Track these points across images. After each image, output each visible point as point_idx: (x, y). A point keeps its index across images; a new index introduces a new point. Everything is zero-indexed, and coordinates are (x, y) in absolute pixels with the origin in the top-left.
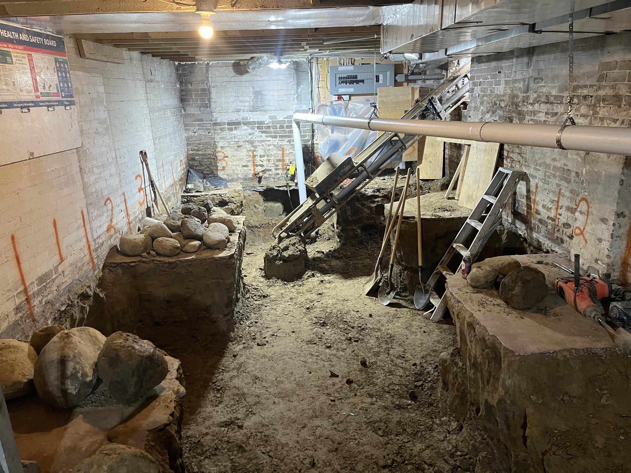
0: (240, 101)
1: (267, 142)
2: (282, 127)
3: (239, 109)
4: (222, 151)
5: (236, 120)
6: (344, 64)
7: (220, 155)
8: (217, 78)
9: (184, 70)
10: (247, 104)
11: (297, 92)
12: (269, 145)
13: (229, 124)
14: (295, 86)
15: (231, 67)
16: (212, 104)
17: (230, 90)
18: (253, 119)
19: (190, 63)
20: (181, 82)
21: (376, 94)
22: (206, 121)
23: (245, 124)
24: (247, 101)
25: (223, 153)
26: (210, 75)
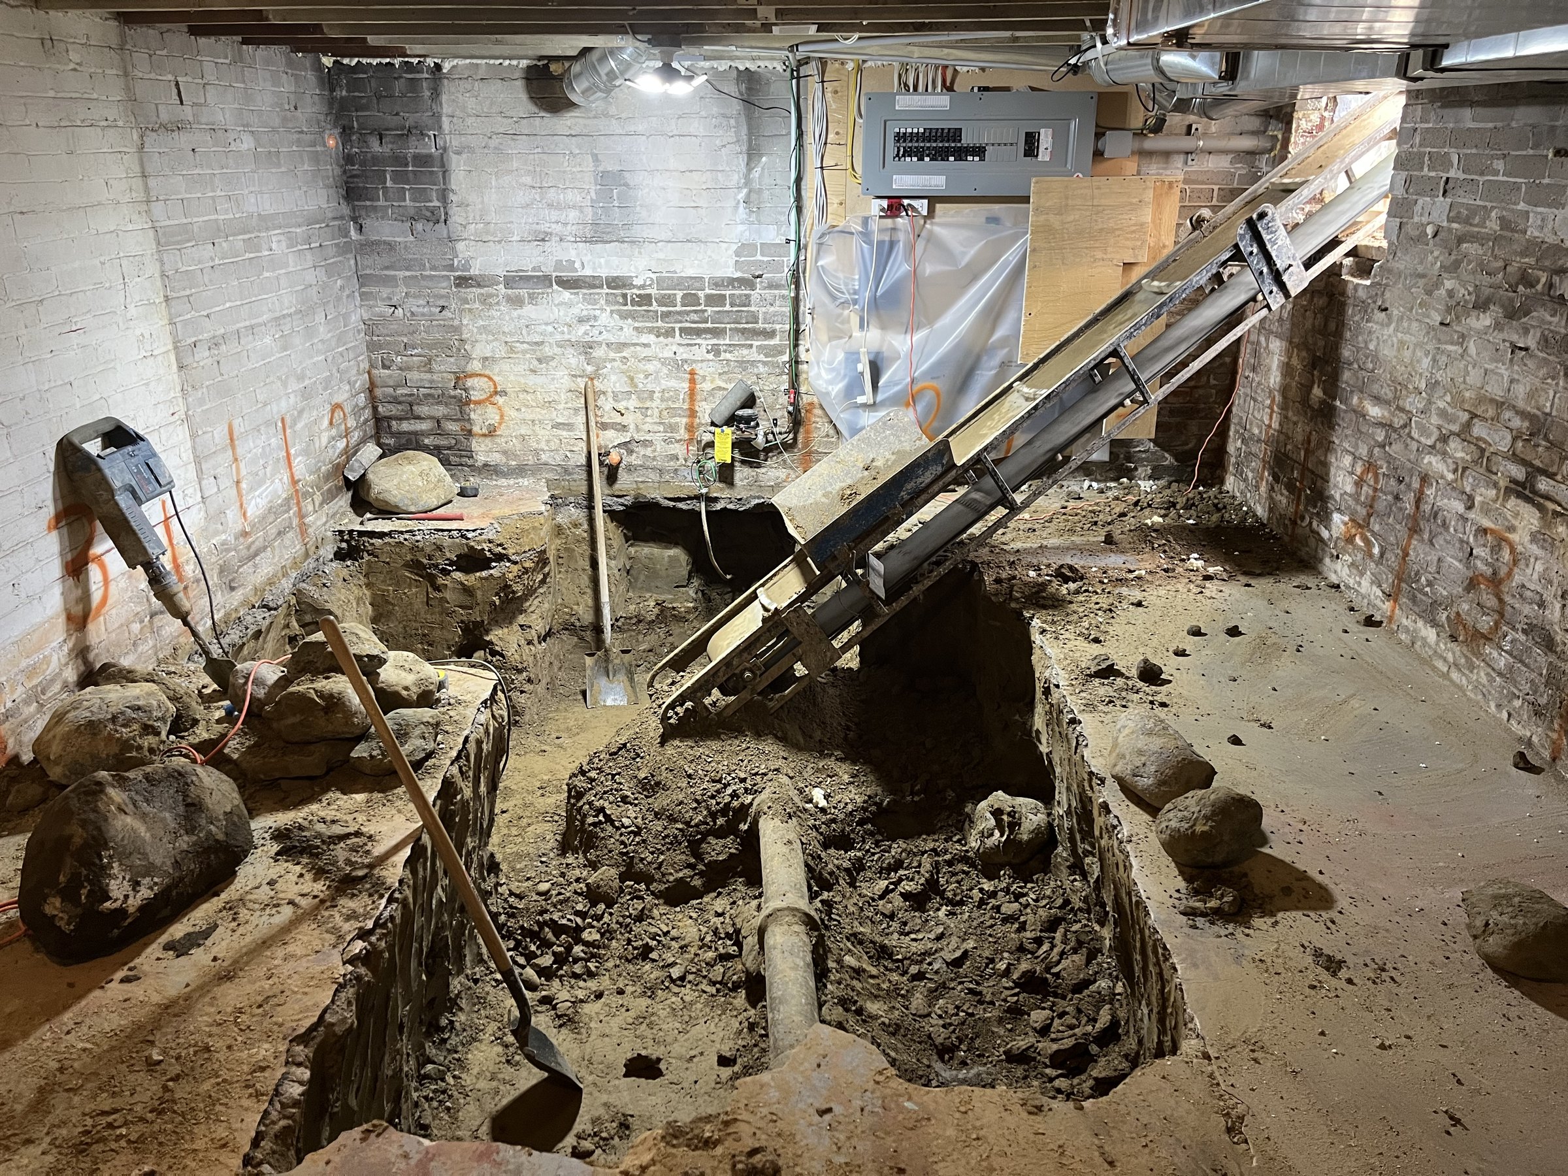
0: (550, 206)
1: (638, 348)
2: (690, 300)
3: (547, 233)
4: (487, 372)
5: (534, 269)
6: (916, 88)
7: (478, 388)
8: (469, 121)
9: (354, 85)
10: (573, 215)
11: (748, 182)
12: (647, 359)
13: (509, 282)
14: (742, 160)
15: (520, 84)
16: (453, 210)
17: (515, 165)
18: (594, 269)
19: (375, 61)
20: (344, 129)
21: (1026, 200)
22: (433, 268)
23: (565, 283)
24: (574, 207)
25: (490, 378)
26: (446, 109)
